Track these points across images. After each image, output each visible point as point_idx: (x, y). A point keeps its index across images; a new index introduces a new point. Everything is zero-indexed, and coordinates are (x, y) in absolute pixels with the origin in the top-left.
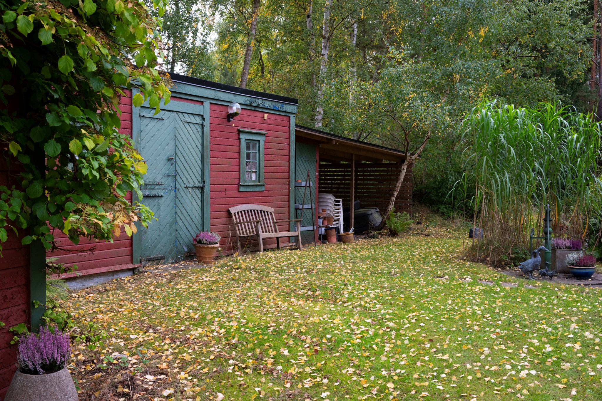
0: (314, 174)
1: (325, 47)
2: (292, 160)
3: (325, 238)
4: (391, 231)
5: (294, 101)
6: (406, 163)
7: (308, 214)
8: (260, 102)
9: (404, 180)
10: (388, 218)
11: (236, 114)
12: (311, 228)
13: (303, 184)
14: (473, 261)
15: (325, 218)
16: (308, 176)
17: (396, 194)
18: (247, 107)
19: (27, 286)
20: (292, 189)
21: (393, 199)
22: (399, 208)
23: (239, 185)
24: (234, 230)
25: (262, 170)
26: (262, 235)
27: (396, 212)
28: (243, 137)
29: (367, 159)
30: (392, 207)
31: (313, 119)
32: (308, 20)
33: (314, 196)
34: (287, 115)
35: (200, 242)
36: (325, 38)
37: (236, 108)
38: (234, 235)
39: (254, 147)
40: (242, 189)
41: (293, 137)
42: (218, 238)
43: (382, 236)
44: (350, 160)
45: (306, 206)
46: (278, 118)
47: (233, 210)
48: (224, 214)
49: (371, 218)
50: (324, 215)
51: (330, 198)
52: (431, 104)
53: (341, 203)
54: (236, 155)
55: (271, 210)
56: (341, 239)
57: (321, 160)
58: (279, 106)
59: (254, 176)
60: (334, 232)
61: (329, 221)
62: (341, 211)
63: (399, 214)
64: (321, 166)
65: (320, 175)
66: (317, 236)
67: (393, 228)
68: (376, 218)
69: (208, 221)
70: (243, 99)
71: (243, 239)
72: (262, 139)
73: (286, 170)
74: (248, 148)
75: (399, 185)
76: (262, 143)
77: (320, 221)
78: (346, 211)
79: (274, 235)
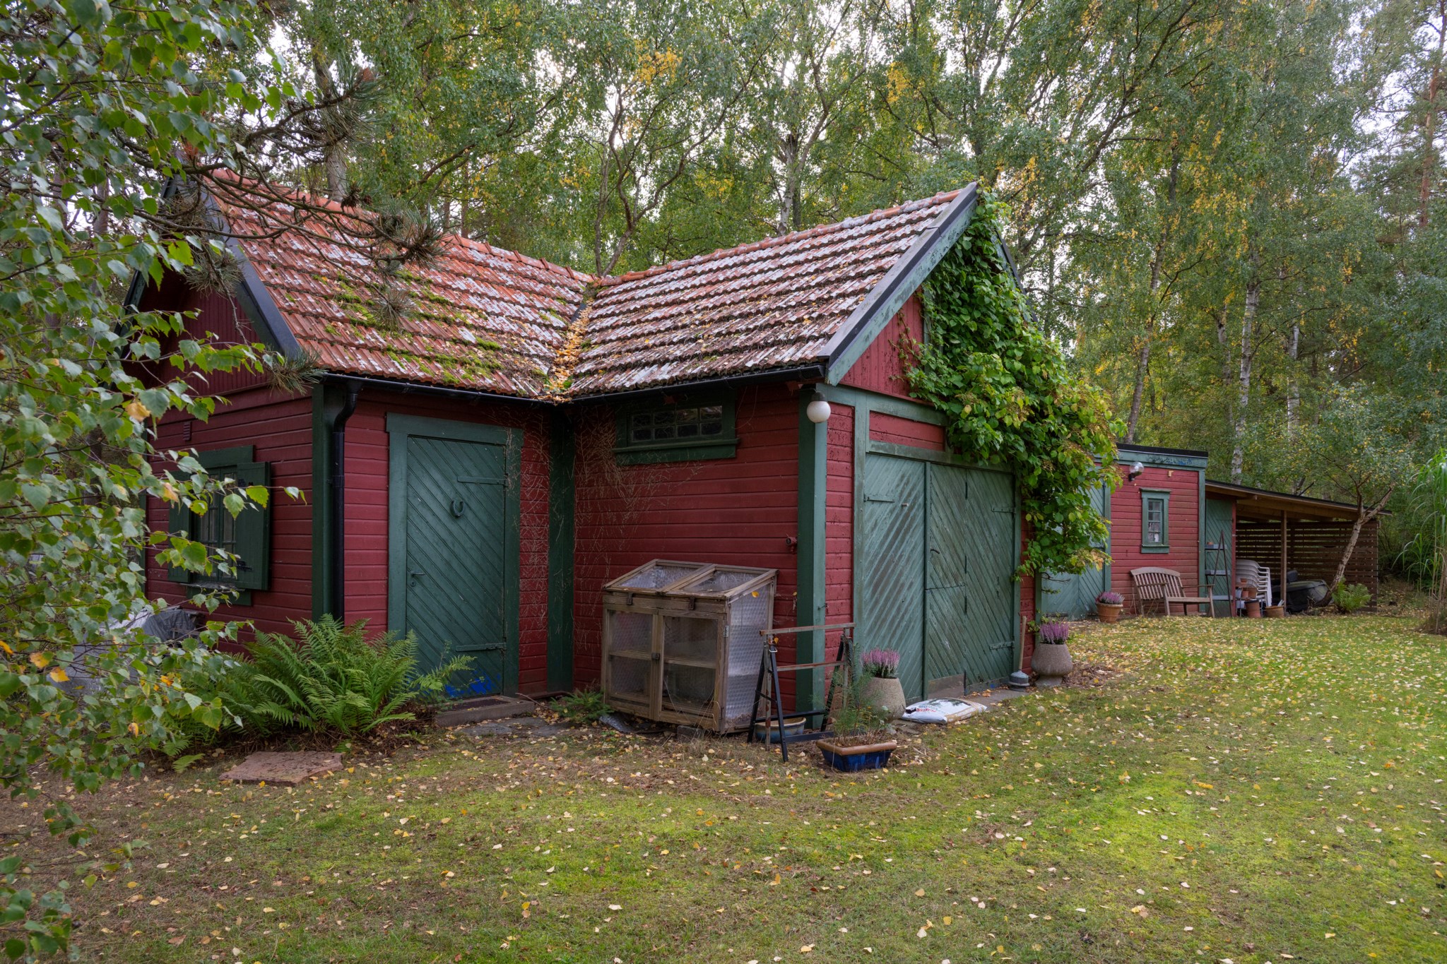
0: (1230, 535)
1: (1246, 369)
2: (1202, 520)
3: (1245, 613)
4: (1340, 608)
5: (1204, 454)
6: (1360, 521)
7: (1222, 582)
8: (1164, 458)
9: (1359, 543)
10: (1336, 591)
11: (1138, 473)
12: (1226, 597)
13: (1216, 546)
14: (1432, 632)
15: (1245, 589)
16: (1222, 537)
17: (1345, 561)
18: (1150, 465)
19: (1034, 600)
20: (1202, 552)
21: (1342, 567)
22: (1350, 579)
23: (1141, 547)
24: (1137, 593)
25: (1166, 532)
26: (1169, 599)
27: (1347, 583)
28: (1145, 496)
29: (1306, 516)
30: (1340, 578)
31: (1228, 464)
32: (1220, 331)
33: (1230, 562)
34: (1196, 470)
35: (1103, 601)
36: (1244, 357)
37: (1138, 467)
38: (1137, 599)
39: (1157, 506)
40: (1144, 551)
41: (1202, 494)
42: (1121, 599)
43: (1326, 613)
44: (1282, 518)
45: (1219, 572)
46: (1184, 474)
47: (1135, 572)
48: (1125, 576)
49: (1312, 592)
50: (1245, 585)
51: (1254, 566)
52: (1389, 450)
53: (1268, 572)
54: (1138, 515)
55: (1178, 574)
56: (1266, 613)
57: (1238, 518)
58: (1186, 461)
59: (1157, 537)
60: (1257, 606)
61: (1250, 593)
62: (1269, 582)
63: (1351, 586)
64: (1238, 526)
65: (1237, 538)
66: (1234, 611)
67: (1342, 604)
68: (1320, 590)
69: (1109, 582)
70: (1145, 457)
71: (1147, 602)
72: (1166, 498)
73: (1194, 530)
74: (1151, 507)
75: (1350, 549)
76: (1166, 502)
77: (1239, 593)
78: (1276, 582)
79: (1181, 599)
